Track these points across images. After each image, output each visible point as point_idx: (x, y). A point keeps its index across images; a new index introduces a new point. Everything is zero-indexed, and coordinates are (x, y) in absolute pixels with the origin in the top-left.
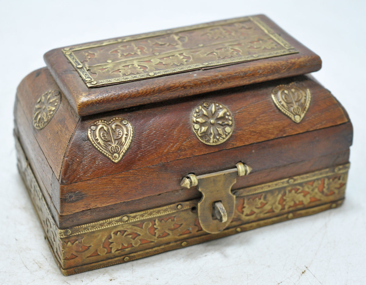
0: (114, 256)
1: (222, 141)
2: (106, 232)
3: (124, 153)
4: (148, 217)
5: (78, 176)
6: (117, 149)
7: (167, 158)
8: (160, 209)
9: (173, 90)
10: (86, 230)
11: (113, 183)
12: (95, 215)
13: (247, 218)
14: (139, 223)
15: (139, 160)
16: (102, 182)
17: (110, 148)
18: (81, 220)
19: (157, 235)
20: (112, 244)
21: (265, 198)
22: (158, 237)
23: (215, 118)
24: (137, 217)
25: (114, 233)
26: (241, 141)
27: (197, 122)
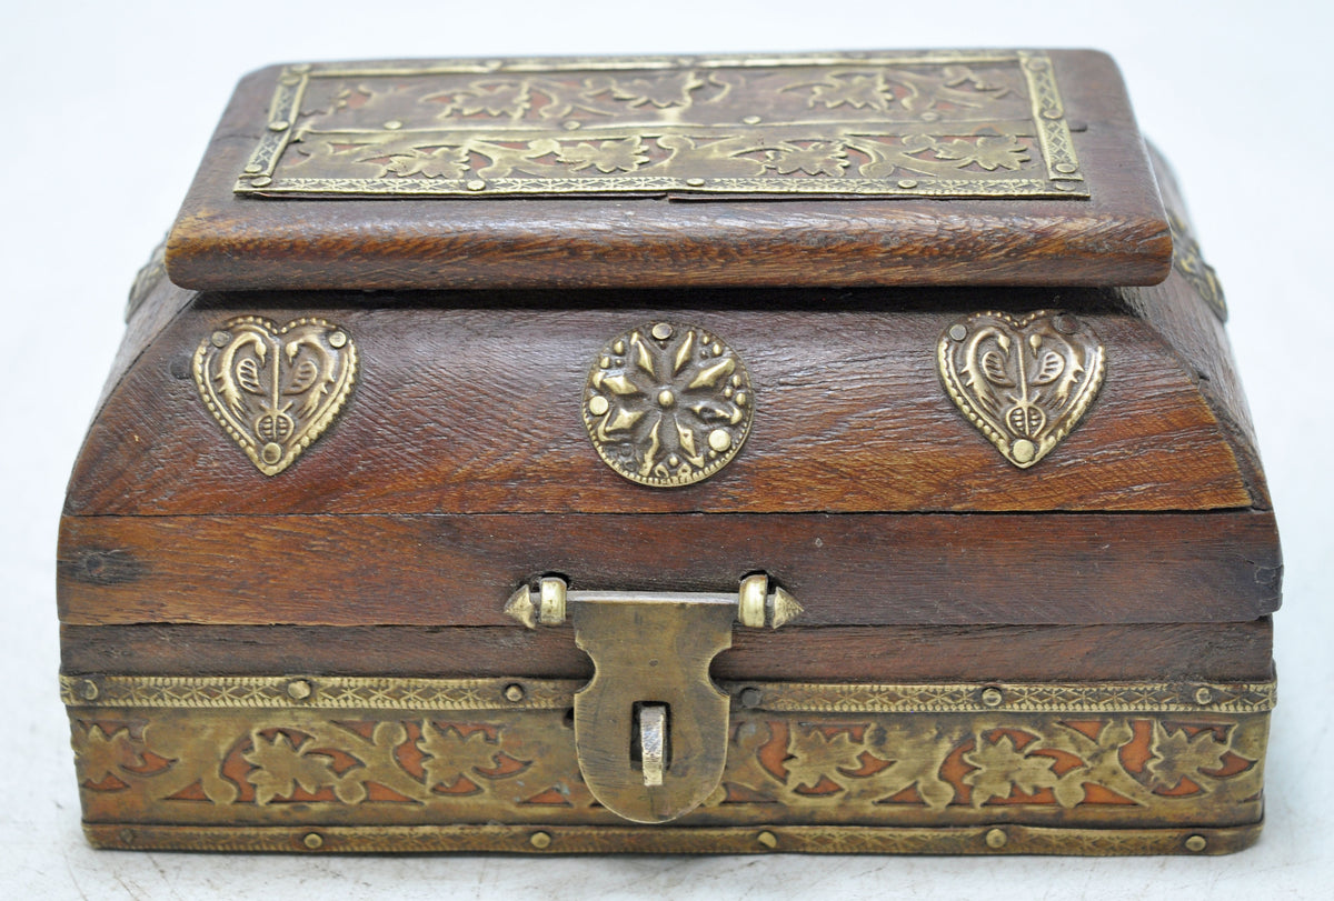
0: (266, 818)
1: (686, 477)
2: (233, 724)
3: (302, 447)
4: (388, 705)
5: (127, 496)
6: (284, 428)
7: (463, 499)
8: (435, 682)
9: (525, 253)
10: (155, 696)
11: (251, 546)
12: (187, 651)
13: (806, 802)
14: (357, 719)
15: (356, 485)
16: (209, 535)
17: (260, 419)
18: (140, 657)
19: (430, 783)
20: (258, 773)
21: (880, 740)
22: (434, 790)
23: (682, 388)
24: (345, 695)
25: (261, 734)
26: (771, 491)
27: (604, 390)
